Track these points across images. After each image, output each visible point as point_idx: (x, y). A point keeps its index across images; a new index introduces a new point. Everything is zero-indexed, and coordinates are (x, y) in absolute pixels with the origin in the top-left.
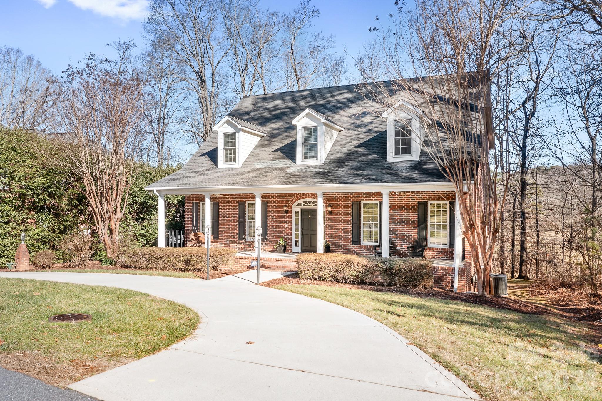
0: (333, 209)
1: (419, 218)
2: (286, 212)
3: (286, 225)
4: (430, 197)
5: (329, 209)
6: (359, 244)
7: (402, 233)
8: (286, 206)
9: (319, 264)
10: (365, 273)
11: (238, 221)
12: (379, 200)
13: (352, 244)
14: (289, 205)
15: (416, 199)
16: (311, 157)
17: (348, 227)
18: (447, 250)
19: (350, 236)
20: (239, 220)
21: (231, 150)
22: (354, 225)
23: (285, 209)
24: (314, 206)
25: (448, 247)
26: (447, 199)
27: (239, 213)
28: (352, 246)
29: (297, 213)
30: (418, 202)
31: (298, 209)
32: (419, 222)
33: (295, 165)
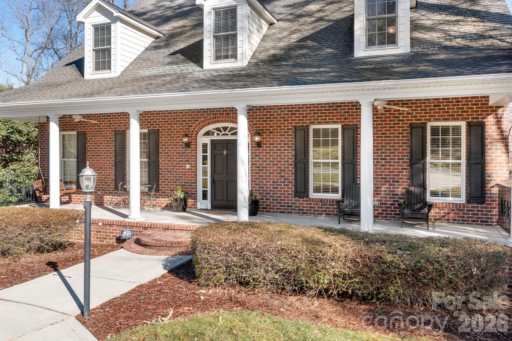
0: (264, 138)
1: (411, 153)
2: (188, 145)
3: (188, 166)
4: (432, 116)
5: (257, 139)
6: (307, 196)
7: (382, 178)
8: (186, 136)
9: (240, 254)
10: (350, 278)
11: (115, 160)
12: (341, 122)
13: (295, 196)
14: (192, 134)
15: (407, 120)
16: (226, 57)
17: (288, 168)
18: (464, 207)
19: (291, 182)
20: (115, 158)
21: (103, 51)
22: (298, 165)
23: (185, 140)
24: (231, 134)
25: (464, 202)
26: (463, 119)
27: (115, 148)
28: (296, 200)
29: (205, 146)
30: (411, 124)
31: (207, 140)
32: (411, 159)
33: (202, 69)
